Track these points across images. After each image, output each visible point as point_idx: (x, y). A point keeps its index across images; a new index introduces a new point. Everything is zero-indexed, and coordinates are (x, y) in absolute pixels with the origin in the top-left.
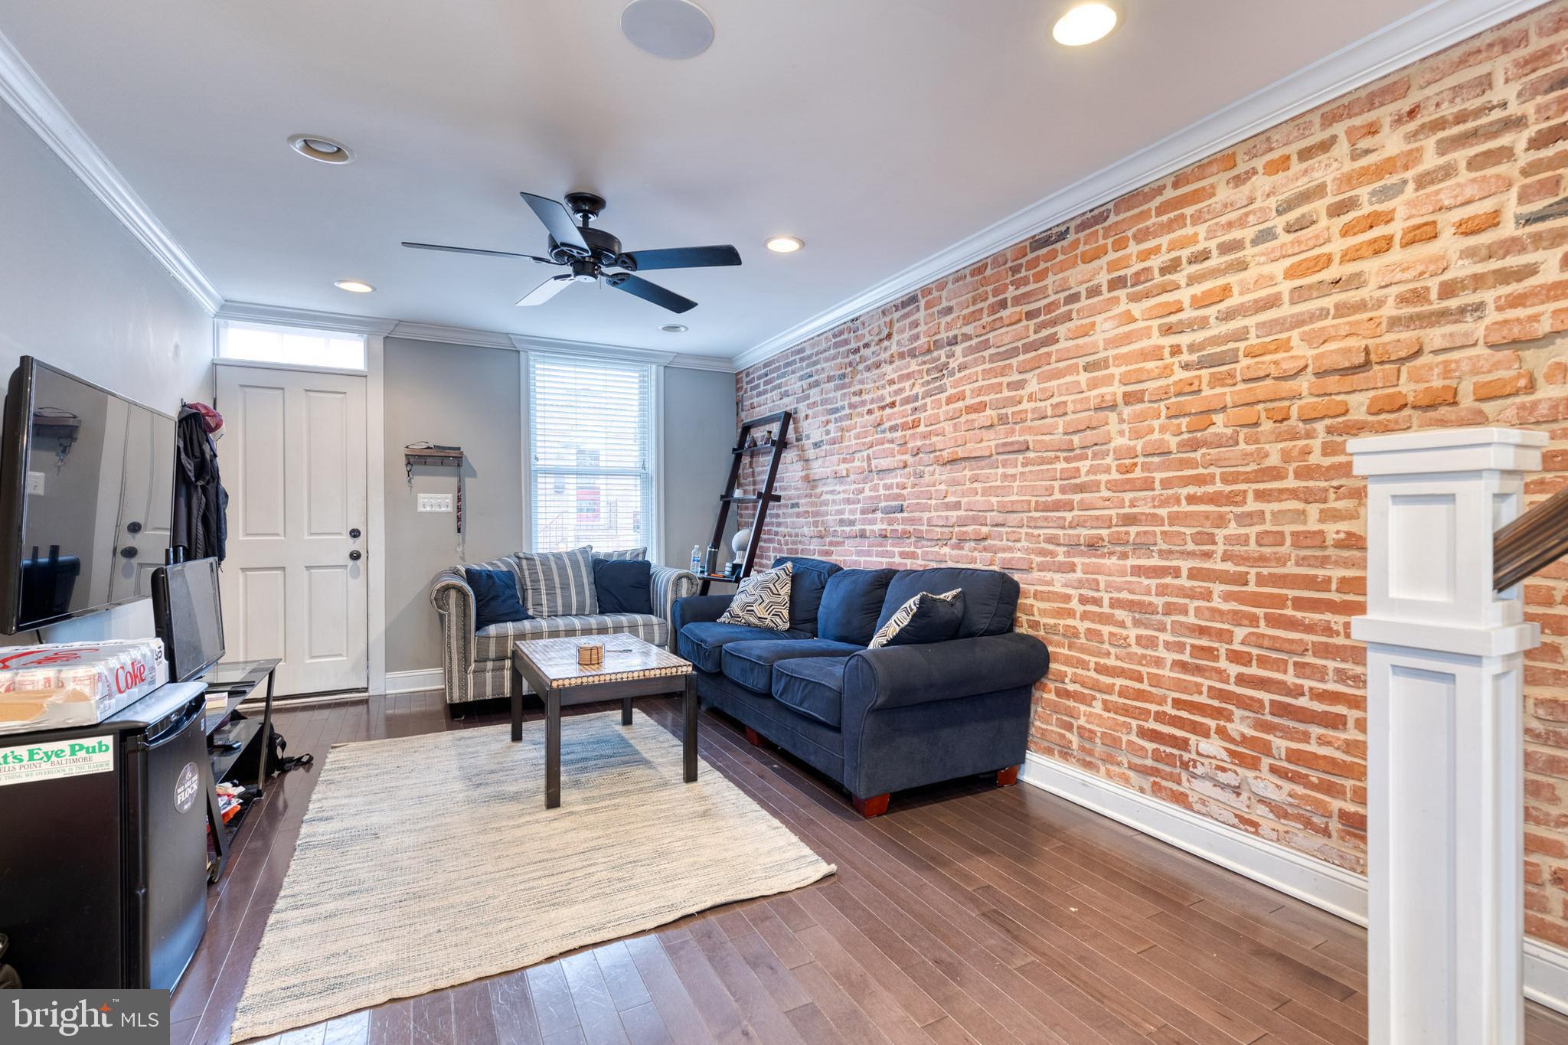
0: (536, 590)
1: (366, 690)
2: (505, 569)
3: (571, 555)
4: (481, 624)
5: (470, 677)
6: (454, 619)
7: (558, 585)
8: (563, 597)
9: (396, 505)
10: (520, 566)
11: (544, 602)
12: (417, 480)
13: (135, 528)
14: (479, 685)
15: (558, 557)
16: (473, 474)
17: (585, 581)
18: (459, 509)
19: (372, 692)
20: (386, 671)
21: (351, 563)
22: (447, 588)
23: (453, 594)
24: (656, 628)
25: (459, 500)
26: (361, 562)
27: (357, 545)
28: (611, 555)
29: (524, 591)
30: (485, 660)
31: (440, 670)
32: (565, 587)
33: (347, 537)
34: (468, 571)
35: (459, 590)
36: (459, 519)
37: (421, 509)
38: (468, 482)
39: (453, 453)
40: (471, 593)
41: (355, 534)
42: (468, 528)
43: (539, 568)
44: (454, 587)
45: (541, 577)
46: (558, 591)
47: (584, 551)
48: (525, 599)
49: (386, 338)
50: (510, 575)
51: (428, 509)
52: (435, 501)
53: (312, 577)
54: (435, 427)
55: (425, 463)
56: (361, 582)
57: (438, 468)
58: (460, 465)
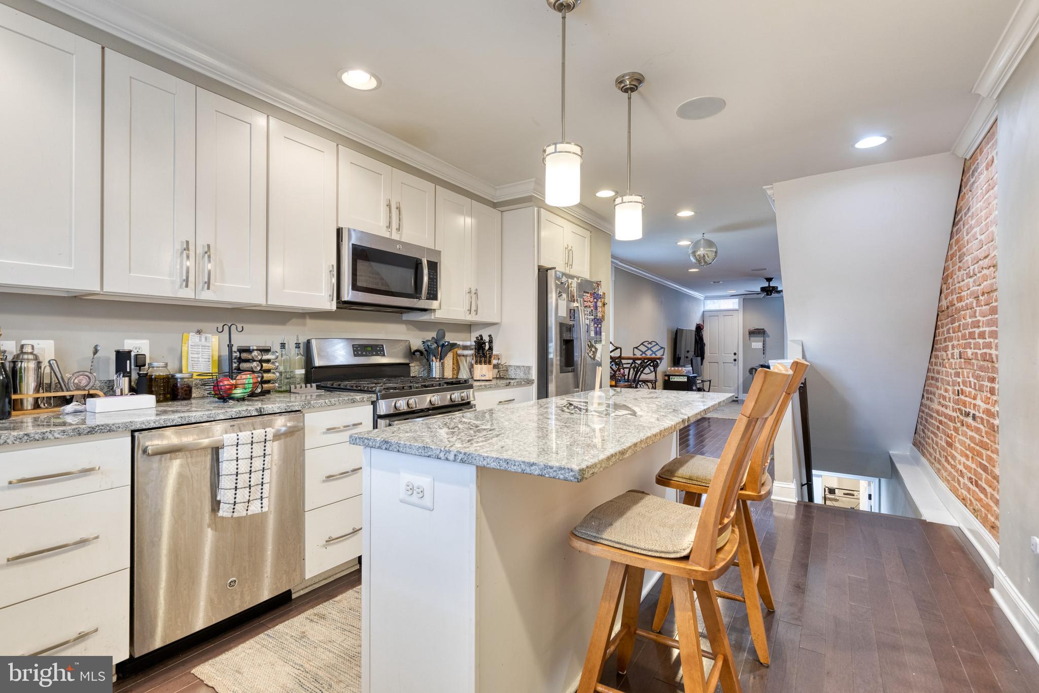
9: (747, 347)
12: (752, 339)
13: (688, 352)
16: (769, 337)
18: (764, 347)
19: (739, 398)
20: (743, 393)
21: (734, 362)
25: (764, 344)
26: (736, 362)
27: (735, 357)
33: (733, 355)
36: (764, 350)
37: (753, 347)
38: (767, 339)
39: (762, 331)
41: (735, 354)
42: (767, 352)
51: (755, 347)
52: (757, 344)
53: (724, 365)
54: (757, 322)
55: (754, 334)
56: (737, 367)
57: (758, 335)
58: (764, 334)
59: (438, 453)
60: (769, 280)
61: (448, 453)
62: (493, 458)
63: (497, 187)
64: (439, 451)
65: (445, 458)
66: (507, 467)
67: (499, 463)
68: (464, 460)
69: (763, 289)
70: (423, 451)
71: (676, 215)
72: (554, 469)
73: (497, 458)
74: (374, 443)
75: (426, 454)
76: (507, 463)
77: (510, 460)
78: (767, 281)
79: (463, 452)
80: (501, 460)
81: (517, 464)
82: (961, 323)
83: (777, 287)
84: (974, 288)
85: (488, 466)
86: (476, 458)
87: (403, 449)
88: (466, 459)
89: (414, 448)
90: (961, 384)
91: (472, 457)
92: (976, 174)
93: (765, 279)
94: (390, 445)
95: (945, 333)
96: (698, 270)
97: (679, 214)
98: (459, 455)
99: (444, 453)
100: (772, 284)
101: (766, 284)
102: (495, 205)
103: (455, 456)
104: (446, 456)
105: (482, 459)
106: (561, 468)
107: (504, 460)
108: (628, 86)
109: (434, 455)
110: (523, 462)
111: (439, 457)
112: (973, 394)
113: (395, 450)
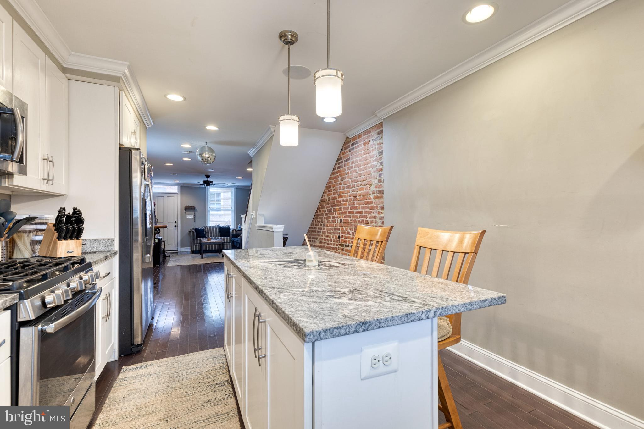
0: (208, 233)
1: (177, 250)
2: (202, 229)
3: (215, 226)
4: (197, 238)
5: (195, 246)
6: (192, 236)
7: (212, 232)
8: (213, 234)
9: (183, 217)
10: (205, 228)
11: (209, 235)
12: (186, 212)
14: (196, 248)
15: (213, 227)
16: (197, 211)
17: (218, 231)
18: (194, 218)
19: (178, 251)
20: (181, 247)
21: (175, 227)
22: (191, 231)
23: (192, 232)
24: (228, 239)
25: (194, 216)
26: (177, 227)
27: (176, 224)
28: (223, 226)
29: (206, 233)
30: (197, 244)
31: (190, 248)
32: (213, 232)
33: (174, 223)
34: (195, 229)
35: (193, 231)
36: (194, 219)
37: (187, 218)
38: (196, 212)
39: (193, 207)
40: (195, 232)
41: (175, 222)
42: (196, 221)
43: (209, 229)
44: (192, 231)
45: (209, 230)
46: (212, 233)
47: (218, 226)
48: (206, 235)
49: (181, 187)
50: (203, 230)
51: (189, 218)
52: (190, 216)
53: (168, 230)
54: (190, 202)
55: (188, 209)
56: (177, 231)
57: (190, 210)
58: (194, 209)
59: (420, 315)
60: (208, 176)
61: (428, 313)
62: (462, 304)
63: (72, 53)
64: (421, 313)
65: (426, 318)
66: (471, 308)
67: (466, 307)
68: (441, 314)
69: (204, 182)
70: (406, 319)
71: (205, 127)
72: (496, 299)
73: (465, 304)
74: (347, 330)
75: (409, 320)
76: (471, 305)
77: (473, 303)
78: (207, 177)
79: (441, 307)
80: (467, 304)
81: (477, 303)
82: (342, 207)
83: (213, 182)
84: (352, 193)
85: (459, 312)
86: (451, 309)
87: (384, 324)
88: (443, 312)
89: (397, 319)
90: (341, 233)
91: (448, 309)
92: (355, 145)
93: (206, 176)
94: (369, 325)
95: (327, 211)
96: (172, 165)
97: (207, 128)
98: (437, 311)
99: (425, 314)
100: (210, 179)
101: (206, 179)
102: (64, 70)
103: (435, 313)
104: (427, 315)
105: (455, 308)
106: (499, 297)
107: (469, 304)
108: (289, 40)
109: (417, 318)
110: (480, 301)
111: (421, 319)
112: (351, 237)
113: (376, 327)
